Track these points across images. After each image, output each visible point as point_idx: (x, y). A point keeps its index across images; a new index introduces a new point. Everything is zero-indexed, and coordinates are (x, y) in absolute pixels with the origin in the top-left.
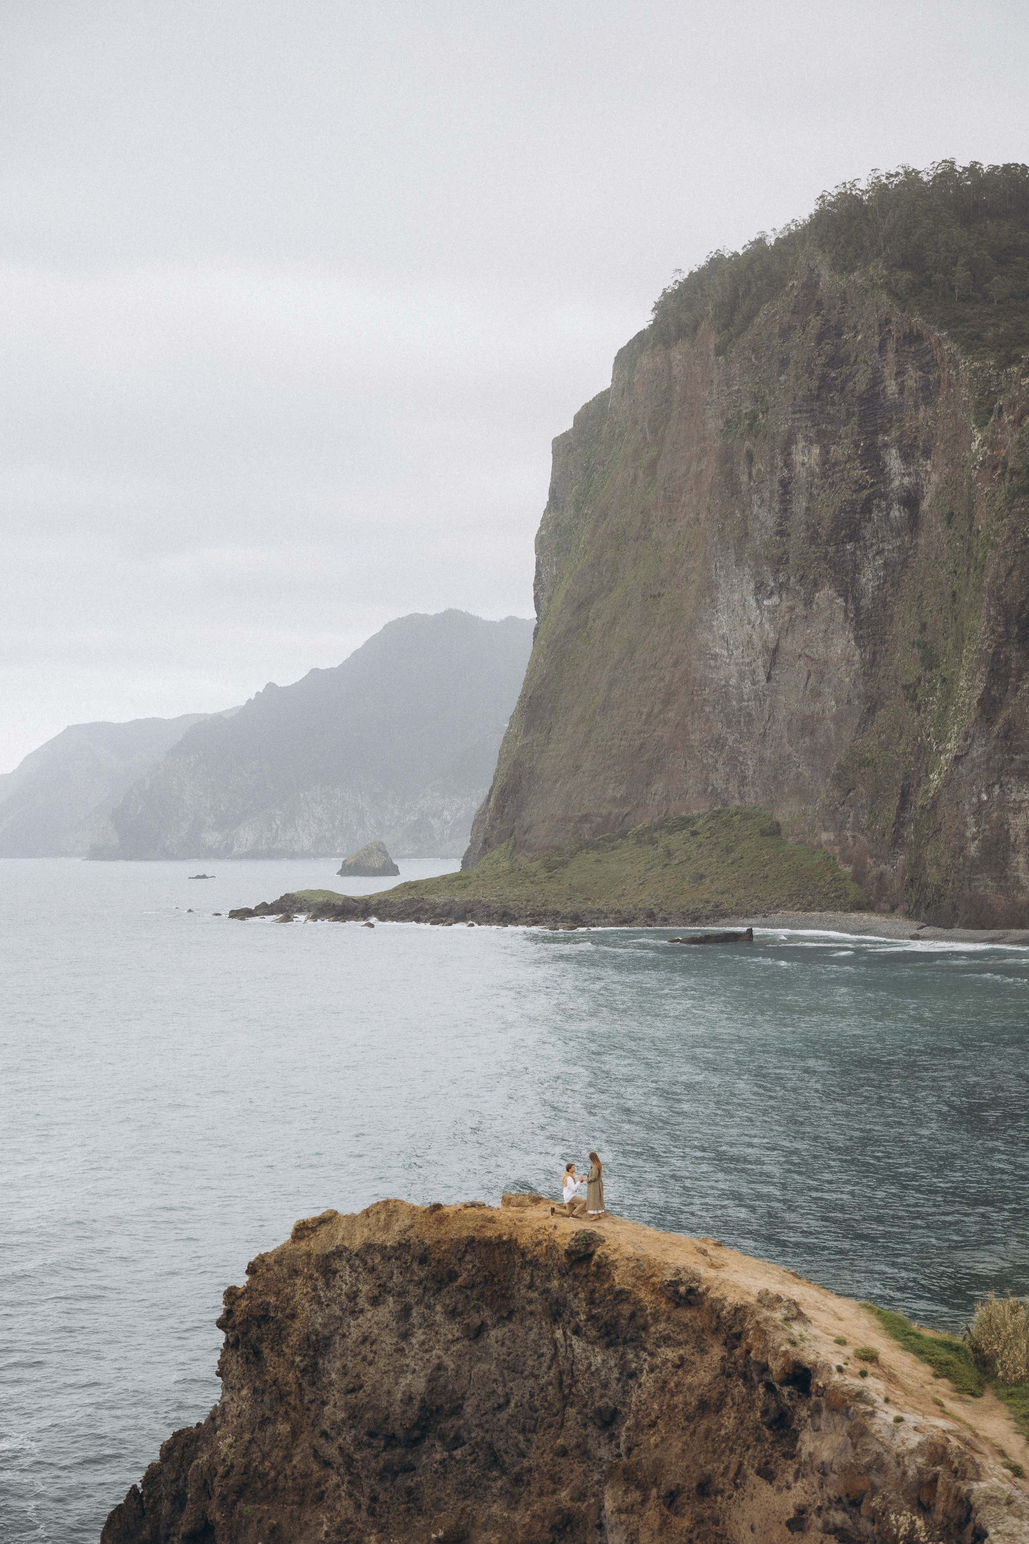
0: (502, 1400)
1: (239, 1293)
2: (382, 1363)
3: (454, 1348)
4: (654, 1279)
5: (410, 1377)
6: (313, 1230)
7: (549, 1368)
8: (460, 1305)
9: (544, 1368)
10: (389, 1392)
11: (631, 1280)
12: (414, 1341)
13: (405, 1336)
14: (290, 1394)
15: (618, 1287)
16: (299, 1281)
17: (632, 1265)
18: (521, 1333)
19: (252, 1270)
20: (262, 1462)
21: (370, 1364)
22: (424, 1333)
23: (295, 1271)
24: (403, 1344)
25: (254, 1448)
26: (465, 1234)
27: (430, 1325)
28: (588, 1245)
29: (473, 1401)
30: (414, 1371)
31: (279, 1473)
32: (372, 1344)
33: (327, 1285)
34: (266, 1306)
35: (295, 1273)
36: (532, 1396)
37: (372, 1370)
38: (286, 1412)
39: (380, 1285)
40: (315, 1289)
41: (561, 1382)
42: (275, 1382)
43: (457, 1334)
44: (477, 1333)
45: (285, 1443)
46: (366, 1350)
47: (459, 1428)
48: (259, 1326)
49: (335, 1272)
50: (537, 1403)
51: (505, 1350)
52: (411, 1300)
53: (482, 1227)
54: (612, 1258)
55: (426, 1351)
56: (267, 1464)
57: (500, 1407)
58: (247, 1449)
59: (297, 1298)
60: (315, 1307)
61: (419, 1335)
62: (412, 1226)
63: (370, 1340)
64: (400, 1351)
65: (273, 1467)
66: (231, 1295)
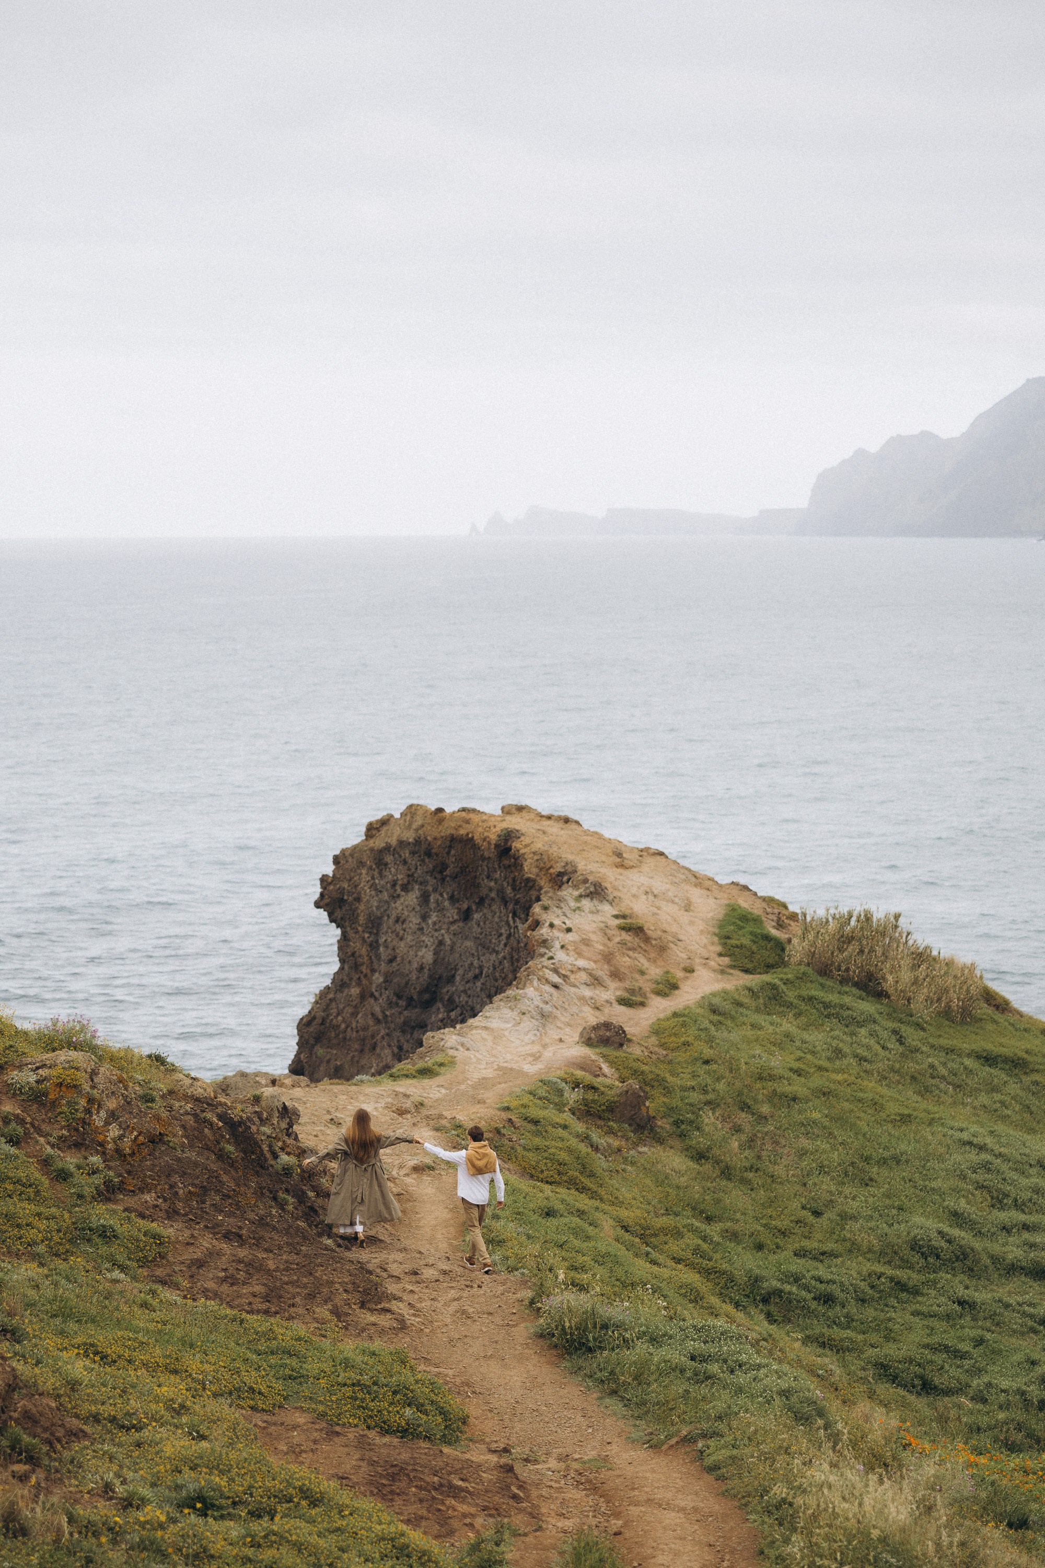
0: (477, 971)
1: (330, 880)
2: (409, 938)
3: (454, 928)
4: (552, 871)
5: (424, 950)
6: (378, 829)
7: (505, 945)
8: (456, 893)
9: (502, 946)
10: (410, 962)
11: (535, 870)
12: (430, 922)
13: (424, 917)
14: (362, 964)
15: (526, 876)
16: (364, 872)
17: (536, 858)
18: (489, 916)
19: (336, 860)
20: (336, 1017)
21: (401, 939)
22: (437, 916)
23: (361, 862)
24: (424, 925)
25: (333, 1005)
26: (449, 832)
27: (440, 909)
28: (506, 840)
29: (460, 972)
30: (426, 947)
31: (347, 1027)
32: (403, 923)
33: (380, 873)
34: (342, 891)
35: (361, 864)
36: (495, 968)
37: (402, 944)
38: (359, 978)
39: (409, 876)
40: (373, 878)
41: (512, 957)
42: (353, 954)
43: (456, 917)
44: (466, 916)
45: (354, 1003)
46: (398, 927)
47: (453, 993)
48: (340, 907)
49: (386, 864)
50: (497, 974)
51: (479, 930)
52: (430, 888)
53: (460, 826)
54: (522, 851)
55: (436, 930)
56: (340, 1018)
57: (476, 977)
58: (328, 1006)
59: (362, 885)
60: (373, 893)
61: (434, 917)
62: (423, 826)
63: (401, 919)
64: (421, 929)
65: (344, 1021)
66: (324, 880)
